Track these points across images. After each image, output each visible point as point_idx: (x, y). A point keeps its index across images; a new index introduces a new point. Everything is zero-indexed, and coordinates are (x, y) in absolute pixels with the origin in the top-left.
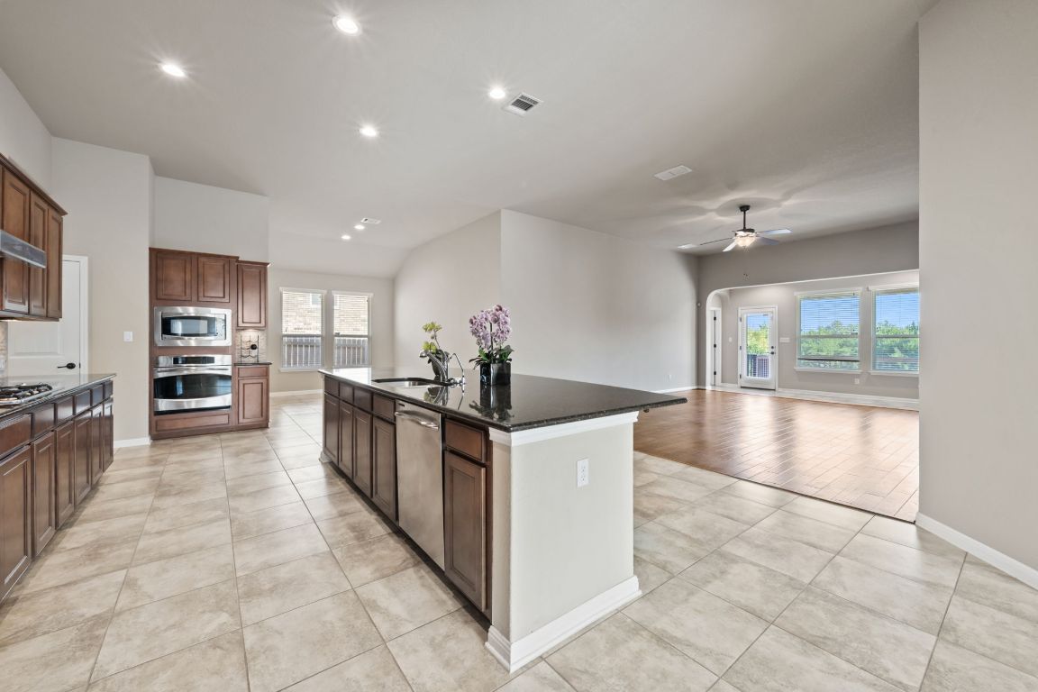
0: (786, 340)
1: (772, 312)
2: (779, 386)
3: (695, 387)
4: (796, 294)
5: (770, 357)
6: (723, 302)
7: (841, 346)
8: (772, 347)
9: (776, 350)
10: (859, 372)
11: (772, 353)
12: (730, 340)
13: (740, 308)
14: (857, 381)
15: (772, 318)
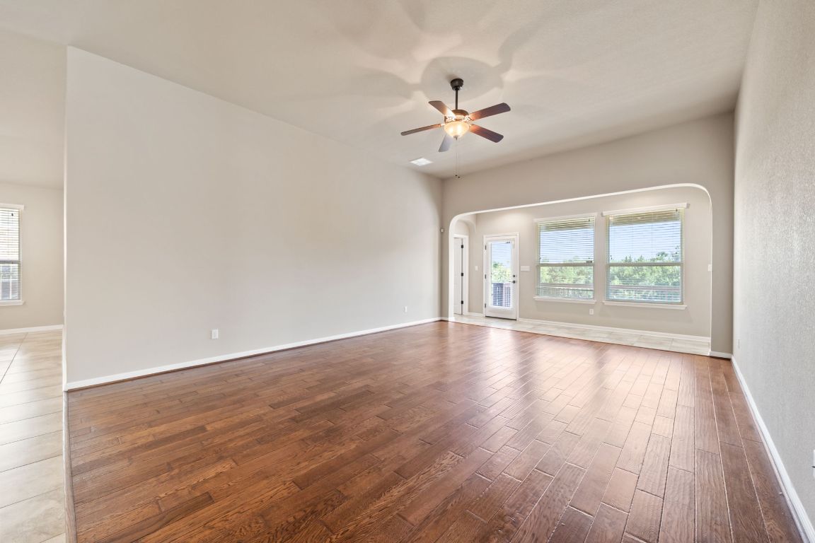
0: (526, 268)
1: (514, 240)
2: (520, 317)
3: (438, 319)
4: (536, 220)
5: (511, 285)
6: (469, 229)
7: (578, 274)
8: (514, 276)
9: (517, 279)
10: (593, 302)
11: (514, 282)
12: (476, 268)
13: (485, 236)
14: (592, 312)
15: (514, 246)
